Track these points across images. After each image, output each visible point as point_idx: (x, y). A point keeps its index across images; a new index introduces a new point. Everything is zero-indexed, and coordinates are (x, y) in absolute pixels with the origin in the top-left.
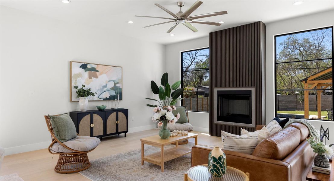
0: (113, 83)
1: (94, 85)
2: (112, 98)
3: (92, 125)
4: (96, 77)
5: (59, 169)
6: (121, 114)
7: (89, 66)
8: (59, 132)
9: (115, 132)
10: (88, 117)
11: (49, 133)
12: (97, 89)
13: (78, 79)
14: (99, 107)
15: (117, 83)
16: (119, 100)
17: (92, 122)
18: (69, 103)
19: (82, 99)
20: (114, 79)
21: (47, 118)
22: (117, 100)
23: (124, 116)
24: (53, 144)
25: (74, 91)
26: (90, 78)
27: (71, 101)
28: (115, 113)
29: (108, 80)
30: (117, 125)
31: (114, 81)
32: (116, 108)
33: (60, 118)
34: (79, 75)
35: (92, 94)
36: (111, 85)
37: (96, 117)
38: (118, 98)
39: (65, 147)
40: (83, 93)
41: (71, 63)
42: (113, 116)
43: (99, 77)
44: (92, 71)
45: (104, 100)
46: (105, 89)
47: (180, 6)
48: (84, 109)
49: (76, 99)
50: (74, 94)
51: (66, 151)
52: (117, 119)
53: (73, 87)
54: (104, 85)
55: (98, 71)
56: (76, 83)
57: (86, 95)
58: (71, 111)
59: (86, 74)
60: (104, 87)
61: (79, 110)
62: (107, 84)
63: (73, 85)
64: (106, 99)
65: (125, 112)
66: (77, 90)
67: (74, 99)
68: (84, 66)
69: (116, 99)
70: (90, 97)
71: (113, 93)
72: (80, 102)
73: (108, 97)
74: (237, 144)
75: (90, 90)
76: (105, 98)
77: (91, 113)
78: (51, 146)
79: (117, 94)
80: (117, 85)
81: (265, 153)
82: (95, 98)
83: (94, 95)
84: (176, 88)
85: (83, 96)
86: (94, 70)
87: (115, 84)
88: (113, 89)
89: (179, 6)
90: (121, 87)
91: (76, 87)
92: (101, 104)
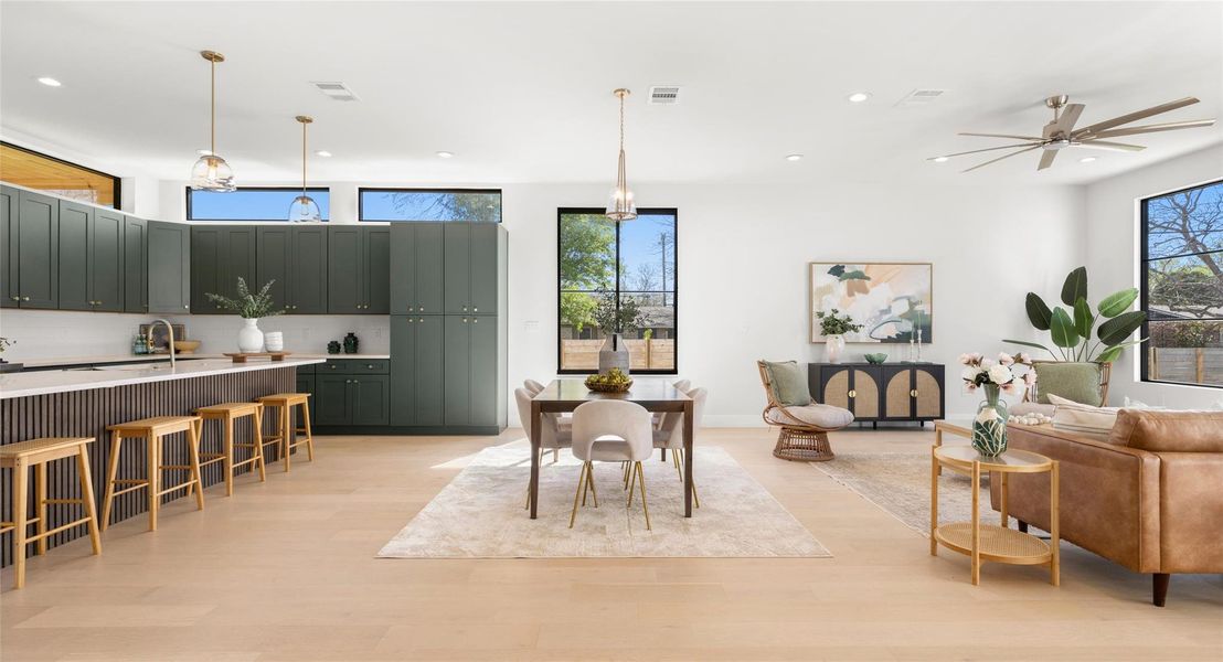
0: (906, 302)
1: (859, 309)
2: (903, 338)
3: (853, 394)
4: (865, 291)
5: (781, 452)
6: (922, 376)
7: (847, 270)
8: (779, 390)
9: (908, 414)
10: (843, 376)
11: (764, 390)
12: (868, 315)
13: (824, 298)
14: (870, 357)
15: (916, 304)
16: (922, 342)
17: (851, 387)
18: (808, 347)
19: (830, 338)
20: (909, 293)
21: (762, 365)
22: (916, 342)
23: (932, 381)
24: (770, 407)
25: (817, 321)
26: (851, 294)
27: (811, 342)
28: (907, 373)
29: (893, 297)
30: (913, 400)
31: (909, 299)
32: (913, 361)
33: (782, 368)
34: (827, 290)
35: (854, 328)
36: (903, 307)
37: (862, 378)
38: (920, 339)
39: (787, 414)
40: (834, 326)
41: (810, 265)
42: (902, 379)
43: (872, 290)
44: (856, 280)
45: (883, 341)
46: (886, 317)
47: (1056, 105)
48: (835, 360)
49: (822, 339)
50: (818, 329)
51: (788, 421)
52: (913, 386)
53: (815, 315)
54: (885, 307)
55: (868, 279)
56: (820, 306)
57: (839, 329)
58: (811, 362)
59: (842, 287)
60: (884, 312)
61: (827, 361)
62: (890, 307)
63: (815, 310)
64: (889, 340)
65: (938, 372)
66: (822, 320)
67: (817, 337)
68: (837, 271)
69: (912, 341)
70: (850, 334)
71: (908, 327)
72: (828, 345)
73: (894, 336)
74: (1078, 421)
75: (849, 320)
76: (886, 337)
77: (851, 368)
78: (767, 411)
79: (916, 327)
80: (918, 308)
81: (1117, 435)
82: (863, 335)
83: (856, 331)
84: (1116, 310)
85: (834, 333)
86: (860, 276)
87: (912, 305)
88: (904, 316)
89: (1051, 107)
90: (927, 312)
91: (821, 315)
92: (876, 351)
